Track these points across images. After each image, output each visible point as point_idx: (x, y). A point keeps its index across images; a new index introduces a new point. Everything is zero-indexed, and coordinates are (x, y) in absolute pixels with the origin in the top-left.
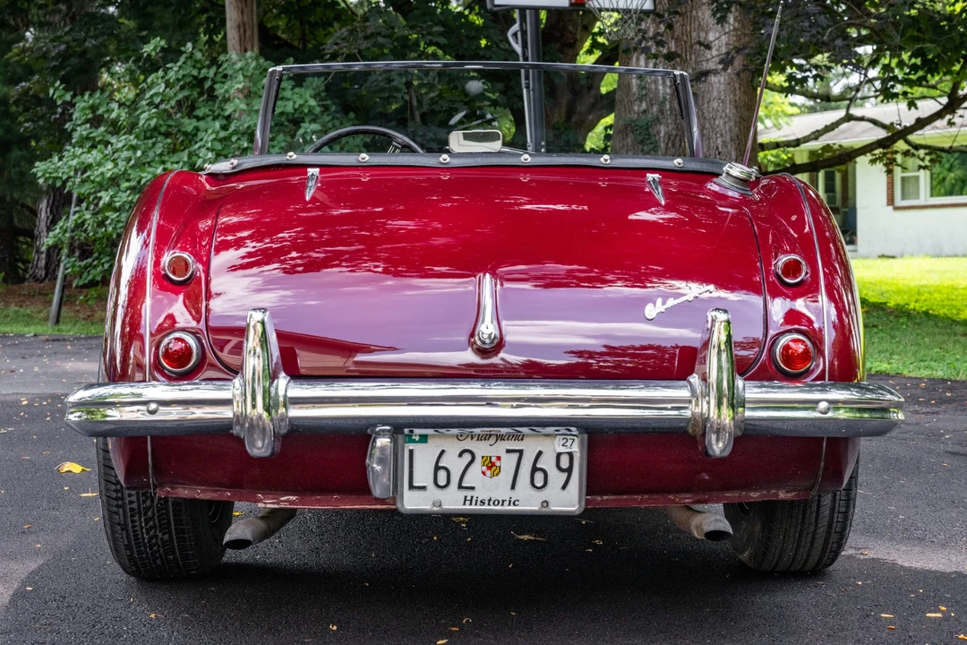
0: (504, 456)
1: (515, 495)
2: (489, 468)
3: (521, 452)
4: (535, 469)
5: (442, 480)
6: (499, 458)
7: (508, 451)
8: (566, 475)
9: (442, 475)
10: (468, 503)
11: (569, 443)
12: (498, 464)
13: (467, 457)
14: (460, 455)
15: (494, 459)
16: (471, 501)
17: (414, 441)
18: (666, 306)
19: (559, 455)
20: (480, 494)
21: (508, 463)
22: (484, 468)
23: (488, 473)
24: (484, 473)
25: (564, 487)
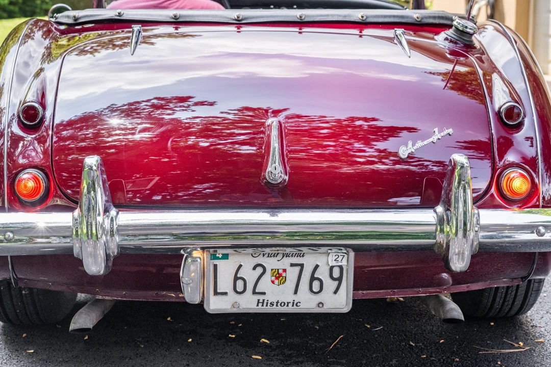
0: (289, 269)
1: (297, 298)
2: (277, 278)
3: (302, 266)
4: (313, 279)
5: (240, 287)
6: (285, 271)
7: (292, 265)
8: (336, 283)
9: (240, 284)
10: (260, 305)
11: (340, 259)
12: (284, 275)
13: (259, 270)
14: (254, 268)
15: (281, 271)
16: (263, 303)
17: (218, 258)
18: (415, 147)
19: (332, 268)
20: (270, 297)
21: (292, 273)
22: (273, 278)
23: (276, 282)
24: (273, 282)
25: (335, 292)
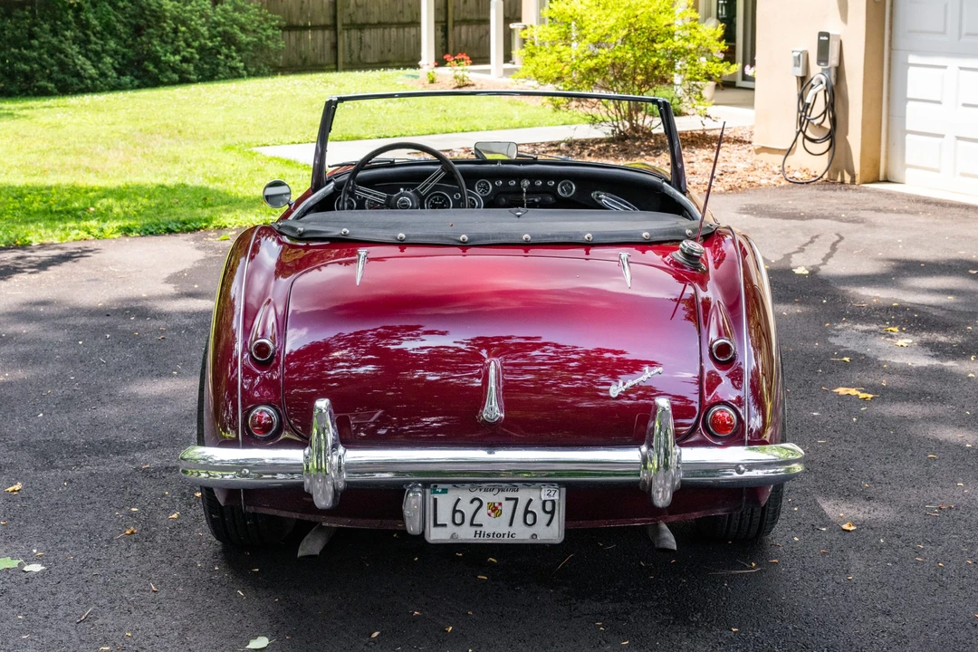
0: (505, 503)
1: (512, 530)
2: (493, 511)
3: (516, 500)
4: (527, 512)
5: (458, 520)
6: (500, 504)
7: (507, 499)
8: (549, 516)
9: (458, 516)
10: (478, 536)
11: (552, 494)
12: (500, 508)
13: (476, 504)
14: (472, 502)
15: (496, 505)
16: (480, 534)
17: (438, 493)
18: (625, 387)
19: (544, 502)
20: (487, 529)
21: (507, 508)
22: (490, 511)
23: (493, 515)
24: (489, 515)
25: (548, 525)
